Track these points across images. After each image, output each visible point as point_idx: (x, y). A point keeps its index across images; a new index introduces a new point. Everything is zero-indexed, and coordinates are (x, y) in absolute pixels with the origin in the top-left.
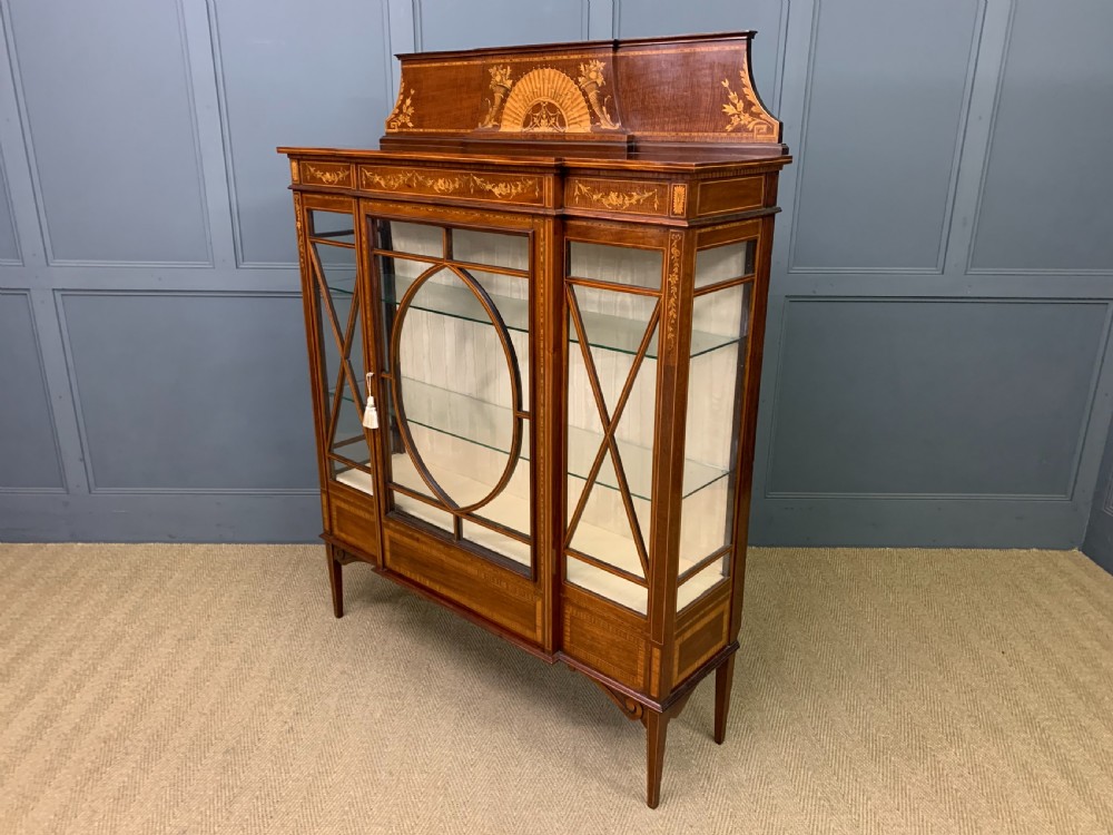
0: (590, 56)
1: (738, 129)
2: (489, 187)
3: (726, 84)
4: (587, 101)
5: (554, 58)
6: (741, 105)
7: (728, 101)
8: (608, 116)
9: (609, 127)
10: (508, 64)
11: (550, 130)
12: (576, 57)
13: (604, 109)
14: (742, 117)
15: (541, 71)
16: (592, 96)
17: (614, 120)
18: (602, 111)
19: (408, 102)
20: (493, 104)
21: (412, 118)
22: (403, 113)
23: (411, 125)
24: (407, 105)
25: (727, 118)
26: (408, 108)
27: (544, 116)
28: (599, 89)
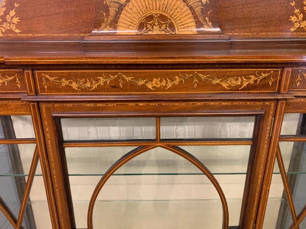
2: (216, 81)
3: (293, 4)
4: (194, 13)
6: (301, 16)
7: (293, 14)
8: (210, 23)
9: (211, 30)
11: (163, 33)
13: (207, 18)
14: (301, 23)
16: (198, 10)
17: (214, 26)
18: (205, 20)
19: (13, 13)
20: (108, 15)
21: (18, 26)
22: (6, 21)
23: (17, 31)
24: (11, 15)
25: (292, 24)
26: (12, 18)
27: (156, 24)
28: (203, 5)
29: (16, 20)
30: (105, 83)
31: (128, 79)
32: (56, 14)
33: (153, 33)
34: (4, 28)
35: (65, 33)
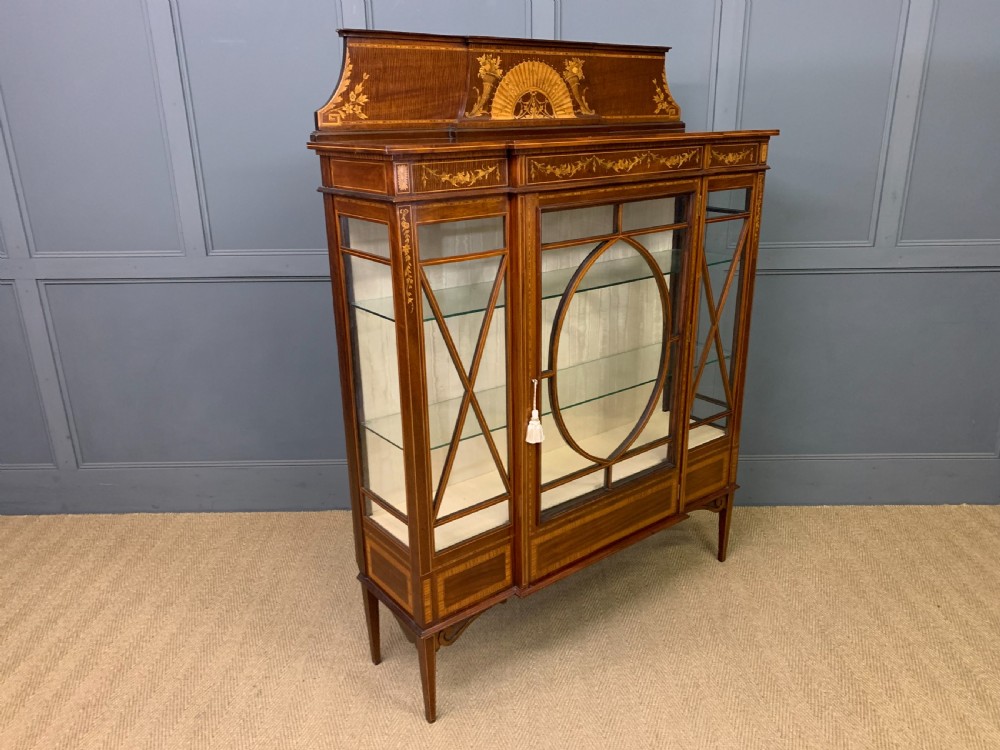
0: (573, 54)
1: (663, 112)
2: (662, 161)
3: (655, 81)
4: (570, 91)
5: (542, 53)
6: (662, 96)
7: (656, 94)
8: (586, 104)
9: (587, 113)
10: (499, 54)
11: (541, 117)
12: (561, 54)
13: (583, 98)
14: (663, 104)
15: (531, 63)
16: (574, 86)
17: (591, 107)
18: (581, 100)
19: (359, 88)
20: (481, 92)
21: (364, 109)
22: (349, 101)
23: (363, 116)
24: (356, 92)
25: (655, 105)
26: (358, 95)
27: (534, 104)
28: (580, 81)
29: (364, 99)
30: (582, 167)
31: (600, 161)
32: (416, 90)
33: (532, 117)
34: (344, 111)
35: (426, 118)
